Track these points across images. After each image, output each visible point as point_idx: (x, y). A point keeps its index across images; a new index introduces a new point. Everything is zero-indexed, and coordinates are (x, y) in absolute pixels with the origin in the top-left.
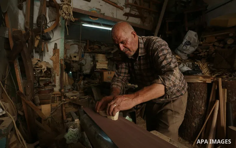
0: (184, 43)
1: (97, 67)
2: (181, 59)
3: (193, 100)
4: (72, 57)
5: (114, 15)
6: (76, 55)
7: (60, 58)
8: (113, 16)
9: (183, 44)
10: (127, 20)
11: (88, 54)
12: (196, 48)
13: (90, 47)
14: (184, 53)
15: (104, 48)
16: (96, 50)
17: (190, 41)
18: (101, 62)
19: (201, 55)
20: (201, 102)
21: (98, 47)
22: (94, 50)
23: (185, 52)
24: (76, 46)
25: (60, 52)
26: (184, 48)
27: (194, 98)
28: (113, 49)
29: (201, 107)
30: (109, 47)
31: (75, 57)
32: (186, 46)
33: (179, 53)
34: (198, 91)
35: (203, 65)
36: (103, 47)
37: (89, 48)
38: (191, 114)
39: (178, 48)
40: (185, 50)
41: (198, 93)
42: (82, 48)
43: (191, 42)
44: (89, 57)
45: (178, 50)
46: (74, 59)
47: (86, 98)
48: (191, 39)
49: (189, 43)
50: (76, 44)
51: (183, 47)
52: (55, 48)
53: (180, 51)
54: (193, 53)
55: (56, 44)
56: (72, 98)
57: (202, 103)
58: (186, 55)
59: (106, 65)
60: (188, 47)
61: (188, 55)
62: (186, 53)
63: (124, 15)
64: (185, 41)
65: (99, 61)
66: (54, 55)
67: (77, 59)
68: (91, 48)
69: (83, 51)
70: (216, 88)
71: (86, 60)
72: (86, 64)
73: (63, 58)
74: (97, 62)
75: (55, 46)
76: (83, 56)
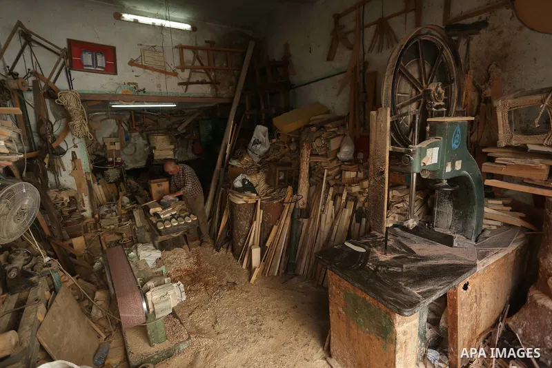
1: (155, 158)
3: (238, 221)
4: (108, 144)
5: (162, 88)
6: (113, 140)
7: (84, 172)
8: (160, 90)
9: (251, 143)
10: (186, 91)
12: (267, 148)
15: (163, 123)
16: (150, 126)
17: (259, 140)
18: (161, 148)
21: (152, 121)
22: (146, 127)
24: (113, 122)
25: (83, 163)
26: (254, 147)
27: (238, 218)
28: (182, 121)
31: (112, 143)
33: (250, 153)
35: (262, 177)
36: (161, 121)
40: (255, 150)
42: (124, 123)
46: (112, 147)
48: (259, 138)
50: (112, 118)
51: (252, 146)
52: (74, 158)
53: (251, 151)
55: (74, 153)
56: (108, 227)
59: (172, 153)
60: (259, 146)
61: (260, 157)
62: (257, 155)
63: (180, 84)
64: (253, 139)
65: (157, 148)
66: (74, 169)
67: (117, 147)
68: (140, 125)
69: (126, 128)
71: (135, 145)
72: (135, 151)
73: (89, 171)
74: (155, 148)
75: (73, 156)
76: (128, 139)
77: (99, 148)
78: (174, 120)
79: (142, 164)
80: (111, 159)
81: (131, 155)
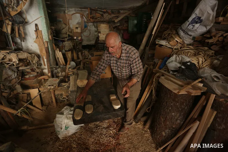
0: (190, 19)
1: (100, 39)
2: (182, 43)
3: (169, 111)
4: (74, 29)
6: (77, 26)
7: (44, 41)
9: (189, 22)
11: (92, 24)
12: (209, 28)
13: (91, 16)
14: (188, 34)
15: (107, 17)
16: (99, 19)
17: (200, 17)
18: (103, 33)
19: (210, 41)
20: (178, 115)
21: (100, 15)
22: (96, 19)
23: (190, 33)
24: (78, 15)
25: (43, 34)
26: (191, 27)
27: (170, 108)
28: (118, 17)
29: (177, 120)
30: (115, 14)
31: (77, 28)
32: (194, 24)
33: (182, 33)
34: (178, 102)
35: (206, 60)
36: (105, 15)
37: (90, 18)
38: (163, 123)
39: (182, 26)
40: (190, 30)
41: (178, 104)
42: (85, 17)
43: (203, 18)
44: (93, 26)
45: (181, 29)
46: (76, 30)
47: (65, 86)
48: (203, 15)
49: (199, 20)
50: (78, 13)
51: (188, 25)
52: (37, 30)
53: (184, 31)
54: (203, 35)
55: (36, 25)
56: (49, 87)
57: (180, 115)
58: (192, 37)
60: (197, 25)
61: (194, 38)
62: (191, 36)
64: (193, 16)
65: (102, 33)
66: (37, 38)
67: (79, 30)
68: (93, 18)
69: (86, 20)
70: (204, 104)
71: (90, 30)
72: (90, 34)
73: (47, 40)
74: (100, 32)
75: (36, 27)
76: (86, 27)
77: (70, 30)
78: (113, 15)
79: (93, 42)
80: (75, 38)
81: (87, 37)
